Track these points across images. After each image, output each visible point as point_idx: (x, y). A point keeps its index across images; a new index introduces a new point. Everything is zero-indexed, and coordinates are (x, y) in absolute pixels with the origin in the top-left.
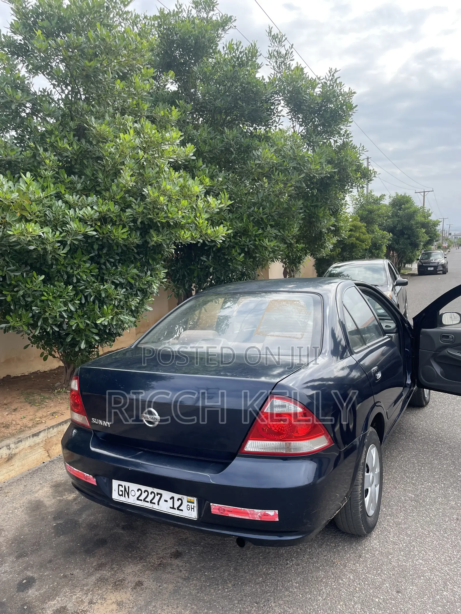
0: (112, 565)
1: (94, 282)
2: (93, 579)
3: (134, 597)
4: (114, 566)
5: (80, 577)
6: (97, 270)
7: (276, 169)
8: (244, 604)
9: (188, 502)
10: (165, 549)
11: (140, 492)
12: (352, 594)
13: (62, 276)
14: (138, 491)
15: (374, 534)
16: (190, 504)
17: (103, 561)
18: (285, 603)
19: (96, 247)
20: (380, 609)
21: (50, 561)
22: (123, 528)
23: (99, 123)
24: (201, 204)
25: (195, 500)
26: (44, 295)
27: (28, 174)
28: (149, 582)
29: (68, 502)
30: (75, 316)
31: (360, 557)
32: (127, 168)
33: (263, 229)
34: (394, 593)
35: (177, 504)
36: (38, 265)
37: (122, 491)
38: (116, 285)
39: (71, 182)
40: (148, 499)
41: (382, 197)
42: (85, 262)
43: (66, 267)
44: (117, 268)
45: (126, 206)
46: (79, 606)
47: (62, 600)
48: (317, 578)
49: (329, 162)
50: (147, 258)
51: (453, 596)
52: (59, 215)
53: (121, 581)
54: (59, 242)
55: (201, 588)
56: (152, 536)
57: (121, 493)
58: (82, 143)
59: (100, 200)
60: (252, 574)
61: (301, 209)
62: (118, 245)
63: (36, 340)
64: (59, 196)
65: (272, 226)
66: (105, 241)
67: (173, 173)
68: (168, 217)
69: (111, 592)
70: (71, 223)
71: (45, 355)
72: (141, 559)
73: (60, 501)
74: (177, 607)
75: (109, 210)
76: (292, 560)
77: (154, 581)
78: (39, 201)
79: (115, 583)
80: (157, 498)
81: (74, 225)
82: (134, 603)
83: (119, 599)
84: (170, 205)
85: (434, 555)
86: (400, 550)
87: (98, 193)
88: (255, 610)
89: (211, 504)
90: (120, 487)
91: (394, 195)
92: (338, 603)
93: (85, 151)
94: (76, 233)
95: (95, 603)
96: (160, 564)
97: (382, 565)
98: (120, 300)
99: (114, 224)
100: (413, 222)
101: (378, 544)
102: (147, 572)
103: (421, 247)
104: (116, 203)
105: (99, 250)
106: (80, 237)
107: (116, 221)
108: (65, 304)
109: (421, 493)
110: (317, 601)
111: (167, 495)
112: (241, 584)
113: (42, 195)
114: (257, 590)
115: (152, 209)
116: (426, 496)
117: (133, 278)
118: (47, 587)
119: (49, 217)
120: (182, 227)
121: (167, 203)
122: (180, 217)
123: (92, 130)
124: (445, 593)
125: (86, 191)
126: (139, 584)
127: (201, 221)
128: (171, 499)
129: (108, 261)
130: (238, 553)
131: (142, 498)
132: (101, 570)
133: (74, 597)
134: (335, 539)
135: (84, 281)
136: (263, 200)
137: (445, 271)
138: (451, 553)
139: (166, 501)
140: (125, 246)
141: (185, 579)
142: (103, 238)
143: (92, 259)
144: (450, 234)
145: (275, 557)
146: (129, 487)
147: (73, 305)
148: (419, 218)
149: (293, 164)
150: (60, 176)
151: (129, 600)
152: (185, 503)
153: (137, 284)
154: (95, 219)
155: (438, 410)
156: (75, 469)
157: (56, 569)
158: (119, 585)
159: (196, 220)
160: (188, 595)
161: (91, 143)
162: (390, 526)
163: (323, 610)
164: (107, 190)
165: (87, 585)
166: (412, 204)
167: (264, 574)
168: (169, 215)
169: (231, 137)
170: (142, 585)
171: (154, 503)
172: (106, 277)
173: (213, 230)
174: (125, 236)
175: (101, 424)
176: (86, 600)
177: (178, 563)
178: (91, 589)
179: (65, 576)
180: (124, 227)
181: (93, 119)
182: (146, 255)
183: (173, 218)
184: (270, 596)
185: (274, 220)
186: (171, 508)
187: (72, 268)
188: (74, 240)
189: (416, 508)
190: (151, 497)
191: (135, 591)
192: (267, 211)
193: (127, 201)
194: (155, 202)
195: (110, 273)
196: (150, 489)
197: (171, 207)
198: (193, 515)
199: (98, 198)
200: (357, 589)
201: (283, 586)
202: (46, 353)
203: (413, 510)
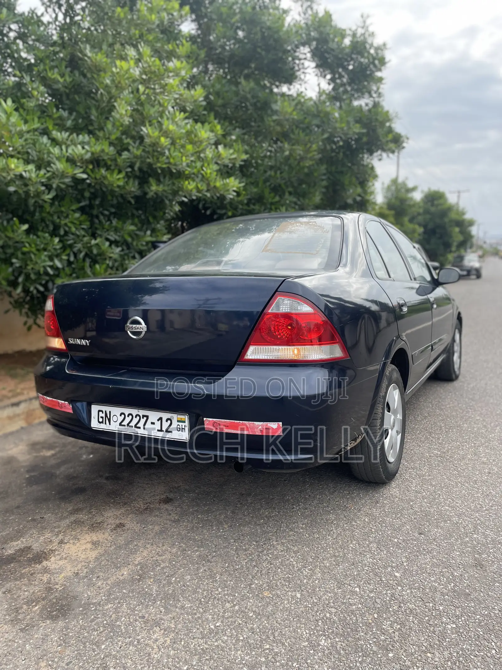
0: (90, 510)
1: (84, 236)
2: (67, 521)
3: (113, 537)
4: (93, 510)
5: (51, 520)
6: (88, 223)
7: (297, 127)
8: (241, 542)
9: (178, 421)
10: (154, 495)
11: (123, 416)
12: (367, 535)
13: (47, 226)
14: (121, 415)
15: (393, 484)
16: (180, 424)
17: (81, 506)
18: (289, 542)
19: (87, 194)
20: (400, 548)
21: (18, 507)
22: (107, 478)
23: (95, 52)
24: (209, 153)
25: (186, 418)
26: (25, 246)
27: (9, 101)
28: (131, 523)
29: (45, 458)
30: (62, 274)
31: (377, 502)
32: (124, 102)
33: (280, 196)
34: (416, 535)
35: (165, 425)
36: (20, 213)
37: (102, 417)
38: (111, 243)
39: (60, 118)
40: (133, 424)
41: (414, 189)
42: (74, 211)
43: (52, 215)
44: (111, 223)
45: (122, 148)
46: (47, 546)
47: (27, 541)
48: (327, 520)
49: (357, 122)
50: (147, 215)
51: (484, 538)
52: (44, 154)
53: (100, 523)
54: (43, 184)
55: (192, 528)
56: (140, 485)
57: (101, 420)
58: (75, 75)
59: (93, 140)
60: (252, 517)
61: (324, 174)
62: (112, 192)
63: (18, 304)
64: (45, 132)
65: (290, 193)
66: (98, 187)
67: (177, 113)
68: (169, 163)
69: (86, 533)
70: (57, 163)
71: (28, 324)
72: (125, 504)
73: (36, 457)
74: (163, 545)
75: (103, 151)
76: (299, 505)
77: (137, 523)
78: (21, 134)
79: (93, 525)
80: (143, 421)
81: (60, 166)
82: (113, 543)
83: (95, 539)
84: (172, 149)
85: (463, 502)
86: (423, 498)
87: (90, 133)
88: (253, 548)
89: (205, 419)
90: (100, 413)
91: (426, 190)
92: (350, 542)
93: (79, 85)
94: (63, 175)
95: (66, 543)
96: (147, 509)
97: (402, 510)
98: (115, 261)
99: (108, 168)
100: (446, 220)
101: (398, 492)
102: (130, 516)
103: (454, 249)
104: (111, 144)
105: (90, 199)
106: (67, 180)
107: (110, 166)
108: (51, 258)
109: (448, 451)
110: (326, 540)
111: (154, 416)
112: (239, 525)
113: (24, 128)
114: (257, 530)
115: (151, 151)
116: (454, 453)
117: (130, 235)
118: (11, 530)
119: (32, 156)
120: (188, 178)
121: (169, 146)
122: (184, 164)
123: (86, 61)
124: (475, 536)
125: (76, 129)
126: (121, 525)
127: (209, 171)
128: (158, 420)
129: (102, 214)
130: (238, 499)
131: (125, 423)
132: (77, 514)
133: (42, 538)
134: (349, 487)
135: (73, 234)
136: (281, 163)
137: (479, 276)
138: (482, 502)
139: (153, 423)
140: (122, 196)
141: (174, 522)
142: (96, 184)
143: (82, 210)
144: (485, 242)
145: (279, 503)
146: (110, 412)
147: (61, 260)
148: (453, 216)
149: (316, 121)
150: (47, 109)
151: (107, 540)
152: (175, 424)
153: (135, 243)
154: (86, 160)
155: (469, 384)
156: (48, 398)
157: (24, 513)
158: (97, 527)
159: (203, 170)
160: (177, 535)
161: (85, 76)
162: (413, 478)
163: (333, 548)
164: (101, 129)
165: (59, 527)
166: (446, 200)
167: (266, 517)
168: (172, 160)
169: (247, 89)
170: (124, 526)
171: (139, 428)
172: (99, 232)
173: (222, 182)
174: (121, 183)
175: (79, 343)
176: (56, 540)
177: (168, 507)
178: (63, 530)
179: (34, 520)
180: (120, 172)
181: (88, 47)
182: (145, 212)
183: (175, 165)
184: (273, 535)
185: (293, 187)
186: (158, 430)
187: (59, 217)
188: (61, 183)
189: (443, 463)
190: (135, 420)
191: (115, 532)
192: (285, 175)
193: (124, 144)
194: (155, 145)
195: (103, 228)
196: (134, 412)
197: (174, 151)
198: (184, 436)
199: (90, 138)
200: (373, 530)
201: (287, 527)
202: (30, 321)
203: (438, 465)
